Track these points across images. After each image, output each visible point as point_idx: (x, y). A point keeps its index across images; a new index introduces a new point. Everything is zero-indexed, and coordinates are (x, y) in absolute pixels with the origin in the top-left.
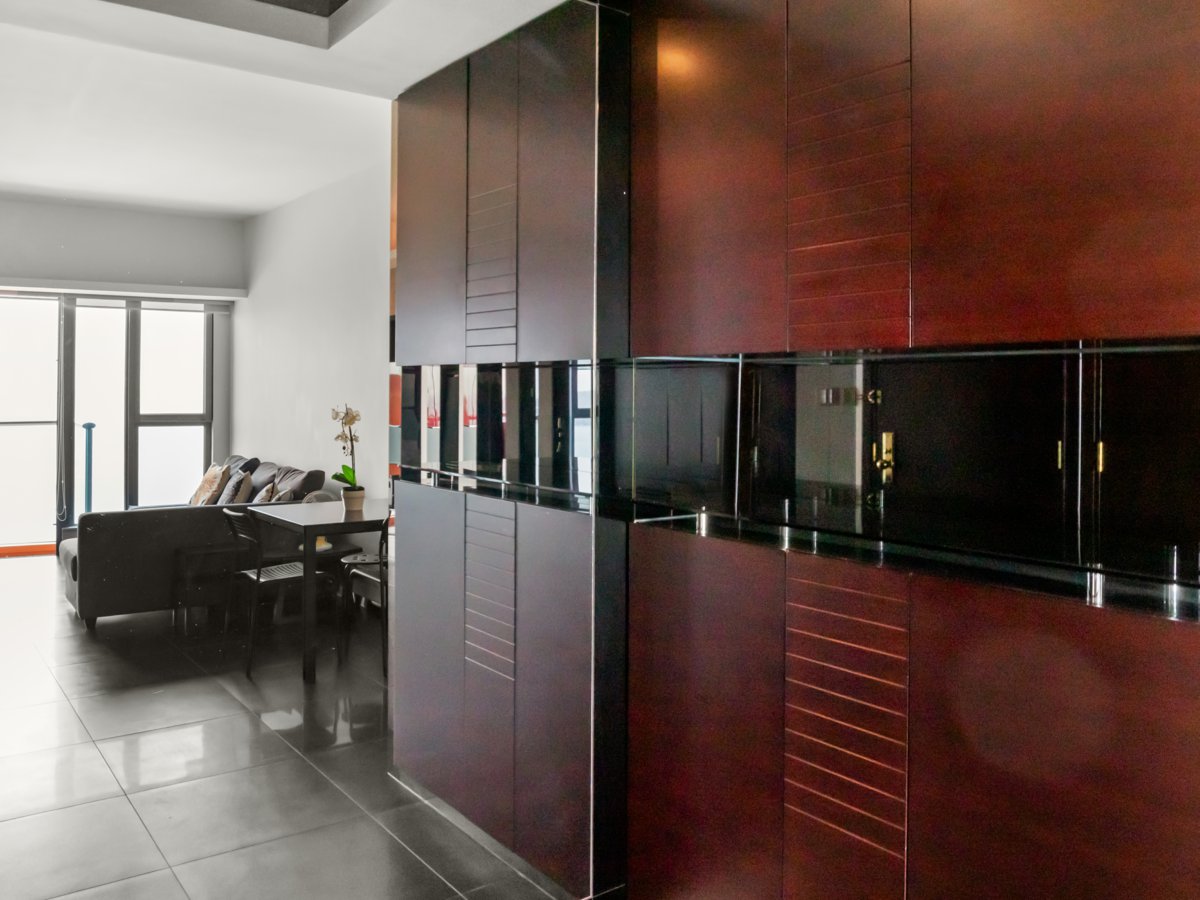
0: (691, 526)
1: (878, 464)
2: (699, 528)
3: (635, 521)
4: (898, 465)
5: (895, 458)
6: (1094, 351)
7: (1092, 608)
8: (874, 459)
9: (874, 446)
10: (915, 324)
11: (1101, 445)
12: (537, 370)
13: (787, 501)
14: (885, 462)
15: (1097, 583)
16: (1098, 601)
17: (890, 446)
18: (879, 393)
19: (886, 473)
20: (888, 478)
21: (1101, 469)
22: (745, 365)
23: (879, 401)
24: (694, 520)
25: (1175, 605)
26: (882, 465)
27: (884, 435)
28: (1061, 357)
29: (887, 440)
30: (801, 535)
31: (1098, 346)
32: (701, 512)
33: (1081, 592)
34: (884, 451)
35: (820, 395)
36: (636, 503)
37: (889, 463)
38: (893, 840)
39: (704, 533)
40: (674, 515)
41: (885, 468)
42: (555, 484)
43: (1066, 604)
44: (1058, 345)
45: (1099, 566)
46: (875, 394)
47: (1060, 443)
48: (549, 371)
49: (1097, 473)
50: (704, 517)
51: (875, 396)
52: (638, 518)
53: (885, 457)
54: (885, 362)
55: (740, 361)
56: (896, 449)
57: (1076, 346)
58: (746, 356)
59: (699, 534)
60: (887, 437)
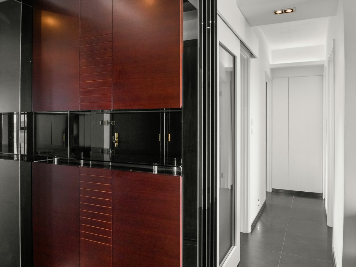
0: (52, 162)
1: (114, 142)
2: (55, 162)
3: (34, 162)
4: (119, 142)
5: (119, 140)
6: (168, 111)
7: (155, 174)
8: (113, 140)
9: (113, 136)
10: (113, 104)
11: (169, 135)
12: (2, 115)
13: (82, 153)
14: (116, 141)
15: (156, 168)
16: (156, 172)
17: (117, 137)
18: (114, 122)
19: (116, 144)
20: (117, 146)
21: (169, 141)
22: (70, 114)
23: (114, 124)
24: (53, 160)
25: (175, 172)
26: (115, 142)
27: (116, 134)
28: (160, 112)
29: (116, 135)
30: (87, 162)
31: (169, 110)
32: (55, 157)
33: (152, 170)
34: (116, 138)
35: (99, 122)
36: (35, 156)
37: (117, 141)
38: (108, 241)
39: (56, 163)
40: (48, 159)
41: (116, 143)
42: (9, 152)
43: (147, 174)
44: (159, 109)
45: (156, 164)
46: (113, 122)
47: (160, 134)
48: (7, 116)
49: (168, 142)
50: (56, 159)
51: (113, 123)
52: (35, 161)
53: (116, 140)
54: (115, 113)
55: (69, 113)
56: (119, 138)
57: (164, 110)
58: (70, 112)
59: (55, 164)
60: (117, 134)
